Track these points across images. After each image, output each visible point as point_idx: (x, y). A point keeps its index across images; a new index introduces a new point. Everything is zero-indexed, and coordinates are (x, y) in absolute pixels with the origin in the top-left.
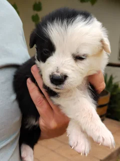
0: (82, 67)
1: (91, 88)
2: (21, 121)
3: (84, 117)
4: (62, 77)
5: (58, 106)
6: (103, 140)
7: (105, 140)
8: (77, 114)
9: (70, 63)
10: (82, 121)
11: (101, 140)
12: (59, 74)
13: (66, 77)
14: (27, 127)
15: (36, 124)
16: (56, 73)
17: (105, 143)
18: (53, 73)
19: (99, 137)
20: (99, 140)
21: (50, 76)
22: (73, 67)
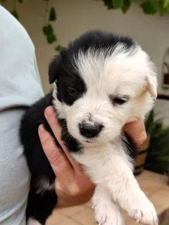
0: (121, 114)
1: (126, 140)
2: (29, 184)
3: (117, 183)
4: (96, 127)
5: (80, 165)
6: (142, 215)
7: (145, 215)
8: (107, 178)
9: (107, 109)
10: (113, 187)
11: (138, 215)
12: (92, 124)
13: (101, 127)
14: (38, 192)
15: (50, 188)
16: (88, 122)
17: (144, 220)
18: (83, 121)
19: (136, 211)
20: (136, 215)
21: (80, 125)
22: (111, 113)
